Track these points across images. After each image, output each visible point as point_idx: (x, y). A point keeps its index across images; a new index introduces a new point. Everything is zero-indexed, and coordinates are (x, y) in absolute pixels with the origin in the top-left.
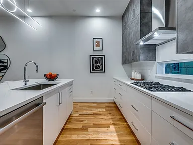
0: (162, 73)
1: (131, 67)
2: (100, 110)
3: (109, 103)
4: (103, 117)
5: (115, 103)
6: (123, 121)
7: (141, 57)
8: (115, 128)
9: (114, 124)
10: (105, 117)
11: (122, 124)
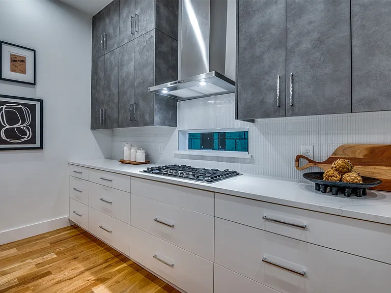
0: (185, 150)
1: (113, 135)
2: (39, 260)
3: (58, 231)
4: (60, 276)
5: (75, 227)
6: (117, 263)
7: (157, 118)
8: (109, 287)
9: (101, 281)
10: (67, 273)
11: (119, 271)
